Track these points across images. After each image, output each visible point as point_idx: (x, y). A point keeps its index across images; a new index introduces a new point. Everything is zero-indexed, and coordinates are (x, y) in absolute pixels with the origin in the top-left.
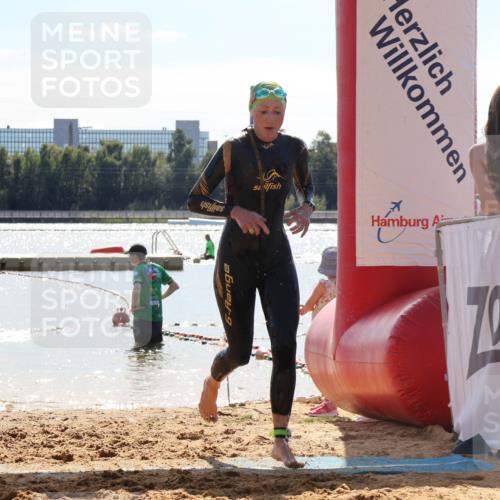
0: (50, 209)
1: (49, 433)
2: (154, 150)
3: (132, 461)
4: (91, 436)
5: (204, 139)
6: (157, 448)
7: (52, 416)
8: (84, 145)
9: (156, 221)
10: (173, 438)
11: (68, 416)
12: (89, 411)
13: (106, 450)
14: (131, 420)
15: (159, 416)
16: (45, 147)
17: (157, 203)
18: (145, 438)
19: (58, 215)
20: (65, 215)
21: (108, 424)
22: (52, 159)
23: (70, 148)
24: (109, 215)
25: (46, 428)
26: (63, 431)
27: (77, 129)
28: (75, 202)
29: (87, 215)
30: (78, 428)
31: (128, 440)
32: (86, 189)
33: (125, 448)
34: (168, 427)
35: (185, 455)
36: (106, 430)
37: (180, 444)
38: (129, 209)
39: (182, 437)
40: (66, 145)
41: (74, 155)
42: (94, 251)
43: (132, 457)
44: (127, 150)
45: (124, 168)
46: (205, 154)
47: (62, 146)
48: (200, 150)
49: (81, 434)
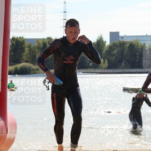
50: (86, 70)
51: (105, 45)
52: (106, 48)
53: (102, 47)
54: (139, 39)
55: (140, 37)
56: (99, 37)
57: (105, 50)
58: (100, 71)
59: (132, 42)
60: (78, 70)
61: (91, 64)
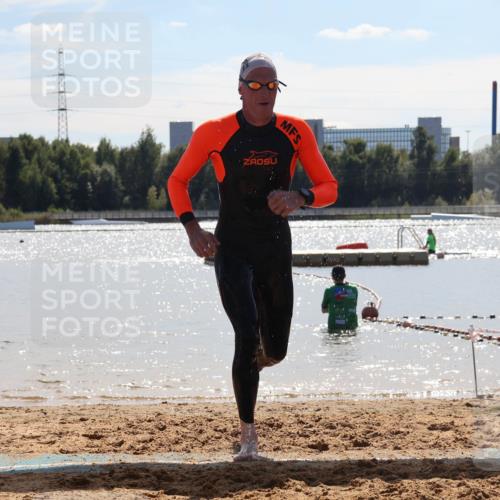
1: (303, 423)
2: (397, 147)
3: (385, 451)
4: (344, 426)
5: (445, 135)
6: (408, 438)
7: (305, 406)
8: (328, 144)
9: (399, 217)
10: (425, 429)
11: (320, 407)
12: (340, 403)
13: (360, 440)
14: (382, 410)
15: (409, 406)
17: (399, 199)
18: (396, 428)
21: (359, 415)
24: (353, 211)
25: (301, 418)
26: (317, 421)
27: (323, 128)
30: (331, 418)
31: (380, 430)
33: (378, 438)
34: (419, 418)
35: (436, 445)
36: (358, 420)
37: (431, 434)
38: (372, 206)
39: (433, 428)
42: (339, 248)
43: (384, 447)
44: (370, 147)
45: (368, 166)
46: (447, 150)
48: (442, 146)
49: (334, 424)
50: (115, 214)
51: (159, 153)
52: (161, 160)
53: (153, 159)
56: (145, 135)
57: (159, 165)
58: (149, 215)
60: (96, 214)
61: (127, 198)
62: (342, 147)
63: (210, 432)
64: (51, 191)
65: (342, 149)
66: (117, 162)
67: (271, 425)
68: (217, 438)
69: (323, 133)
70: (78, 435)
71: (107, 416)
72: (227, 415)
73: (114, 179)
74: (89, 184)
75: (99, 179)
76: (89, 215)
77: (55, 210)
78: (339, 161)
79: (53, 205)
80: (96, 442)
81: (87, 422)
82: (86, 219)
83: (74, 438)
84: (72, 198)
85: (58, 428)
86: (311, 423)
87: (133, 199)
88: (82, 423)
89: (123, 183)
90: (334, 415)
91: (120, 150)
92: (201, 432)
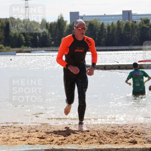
0: (121, 46)
1: (127, 133)
4: (143, 134)
7: (127, 126)
8: (134, 20)
11: (133, 126)
12: (141, 124)
16: (119, 21)
19: (124, 48)
20: (128, 48)
22: (121, 26)
23: (129, 22)
25: (125, 131)
26: (132, 132)
27: (132, 14)
28: (131, 43)
29: (136, 47)
30: (138, 131)
32: (135, 37)
40: (127, 21)
41: (130, 24)
42: (139, 62)
45: (150, 29)
47: (125, 21)
49: (139, 133)
50: (48, 49)
51: (66, 24)
52: (67, 27)
53: (63, 27)
54: (98, 18)
55: (99, 17)
56: (60, 17)
57: (66, 29)
59: (92, 21)
60: (40, 49)
61: (53, 42)
62: (140, 21)
63: (89, 136)
64: (23, 39)
65: (140, 22)
66: (49, 28)
67: (113, 133)
68: (91, 138)
69: (132, 16)
70: (35, 137)
71: (46, 130)
72: (95, 129)
73: (47, 35)
74: (38, 37)
75: (42, 35)
76: (38, 49)
77: (24, 47)
78: (138, 27)
79: (23, 45)
80: (42, 140)
81: (39, 132)
82: (37, 51)
83: (34, 138)
84: (31, 42)
85: (27, 134)
86: (130, 133)
87: (56, 43)
88: (37, 132)
89: (51, 36)
90: (139, 130)
91: (50, 23)
92: (85, 136)
